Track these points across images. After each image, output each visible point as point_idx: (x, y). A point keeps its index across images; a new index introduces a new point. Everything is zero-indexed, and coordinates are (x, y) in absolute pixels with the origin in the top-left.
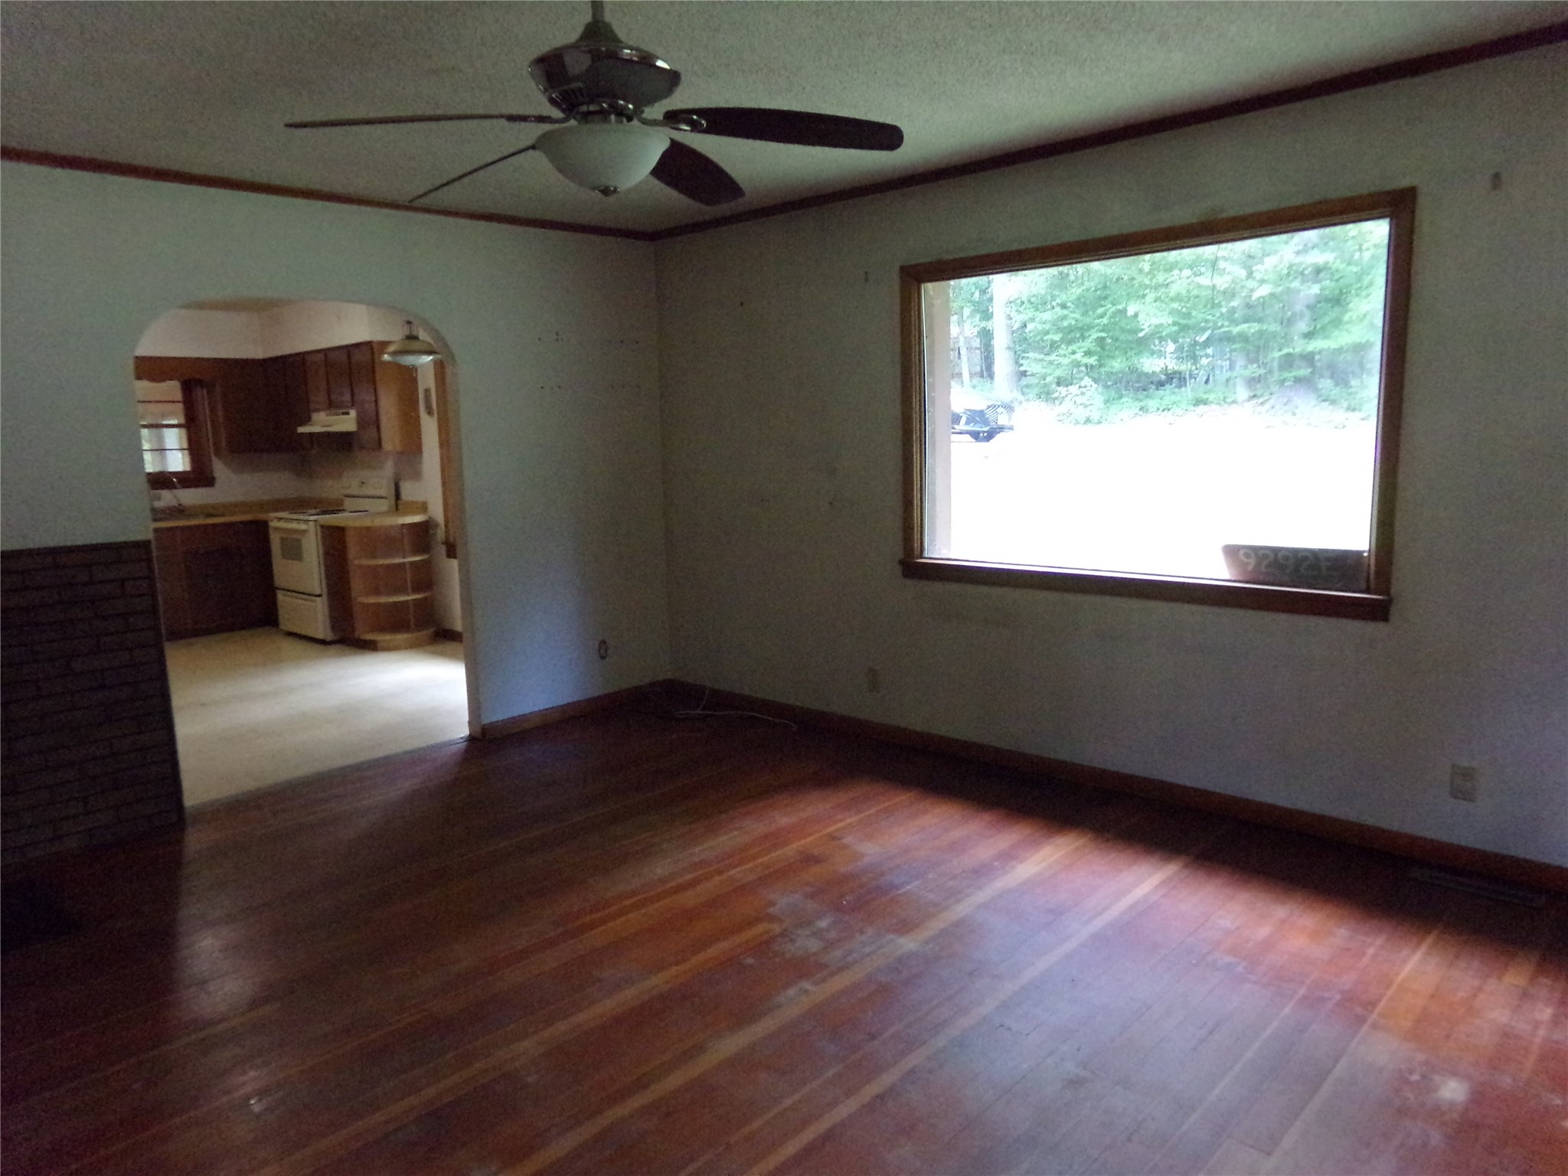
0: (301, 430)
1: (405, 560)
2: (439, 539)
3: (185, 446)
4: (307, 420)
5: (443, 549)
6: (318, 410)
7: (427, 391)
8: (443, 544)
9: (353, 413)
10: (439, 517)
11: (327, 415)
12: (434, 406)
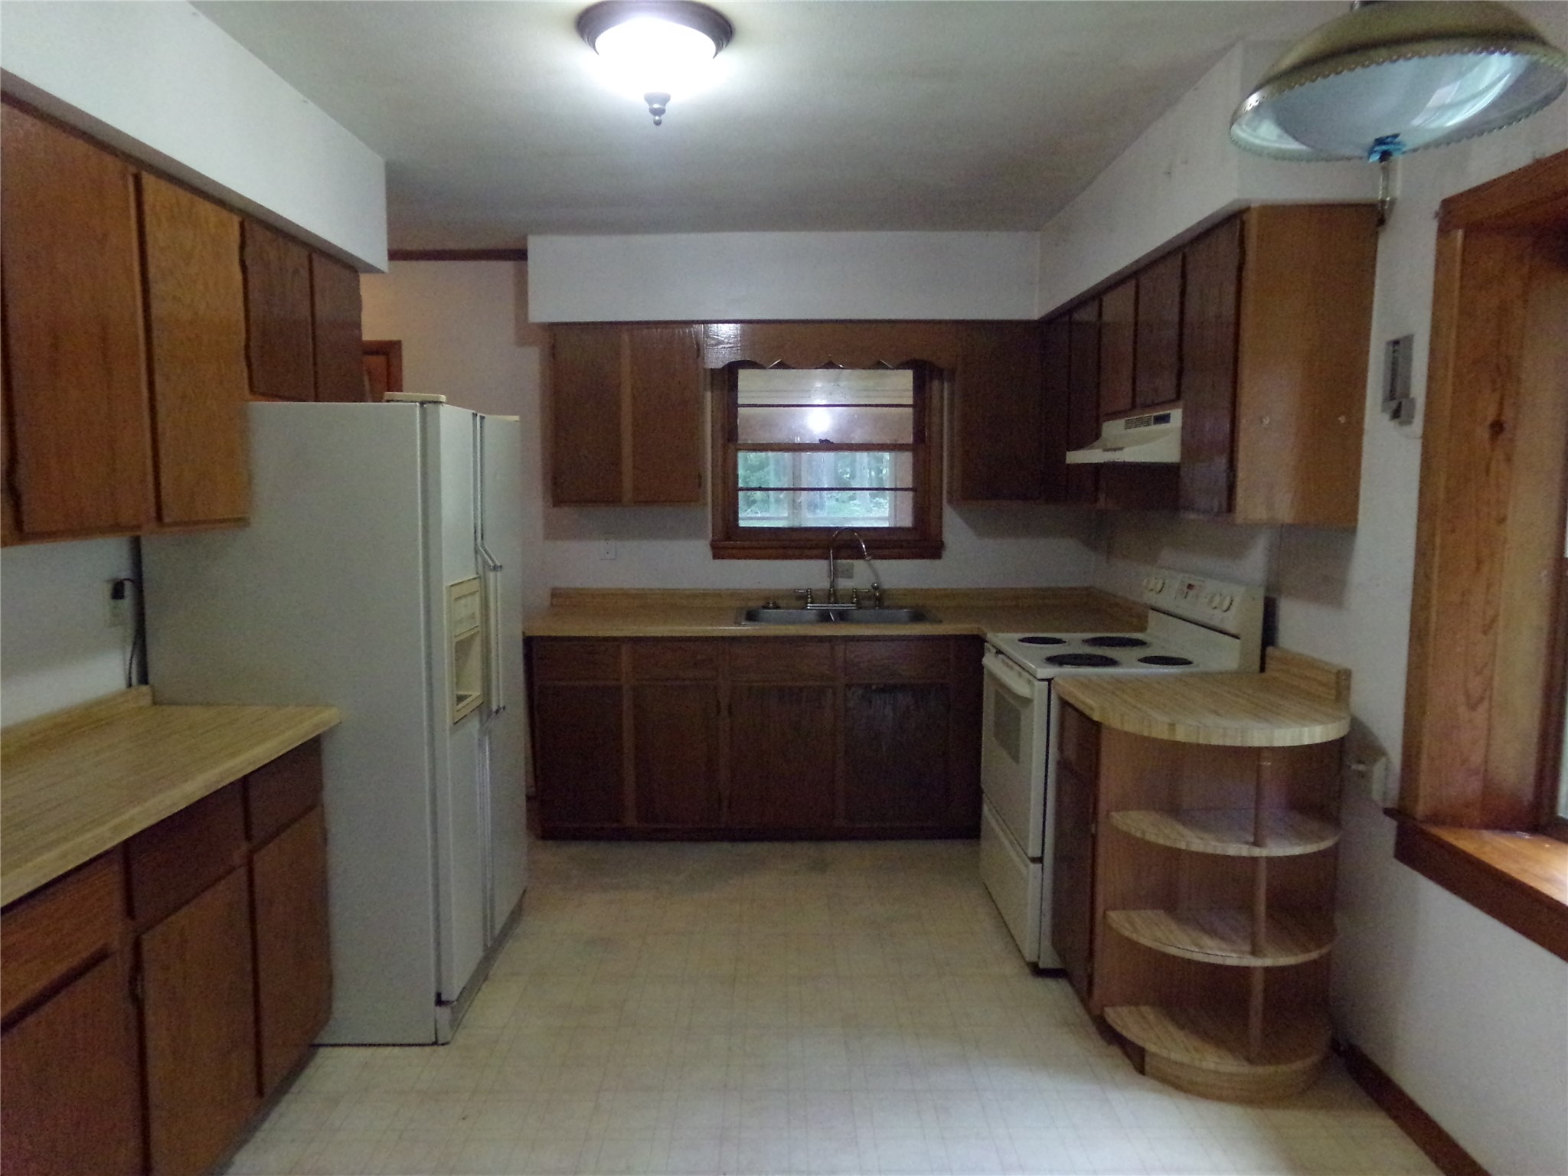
0: (1075, 457)
1: (1257, 852)
2: (1376, 795)
3: (908, 482)
4: (1090, 437)
5: (1387, 832)
6: (1114, 415)
7: (1399, 347)
8: (1388, 812)
9: (1177, 415)
10: (1389, 729)
11: (1128, 426)
12: (1418, 388)
